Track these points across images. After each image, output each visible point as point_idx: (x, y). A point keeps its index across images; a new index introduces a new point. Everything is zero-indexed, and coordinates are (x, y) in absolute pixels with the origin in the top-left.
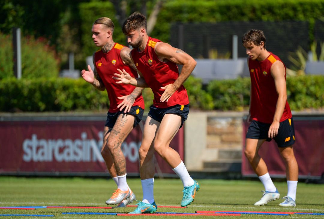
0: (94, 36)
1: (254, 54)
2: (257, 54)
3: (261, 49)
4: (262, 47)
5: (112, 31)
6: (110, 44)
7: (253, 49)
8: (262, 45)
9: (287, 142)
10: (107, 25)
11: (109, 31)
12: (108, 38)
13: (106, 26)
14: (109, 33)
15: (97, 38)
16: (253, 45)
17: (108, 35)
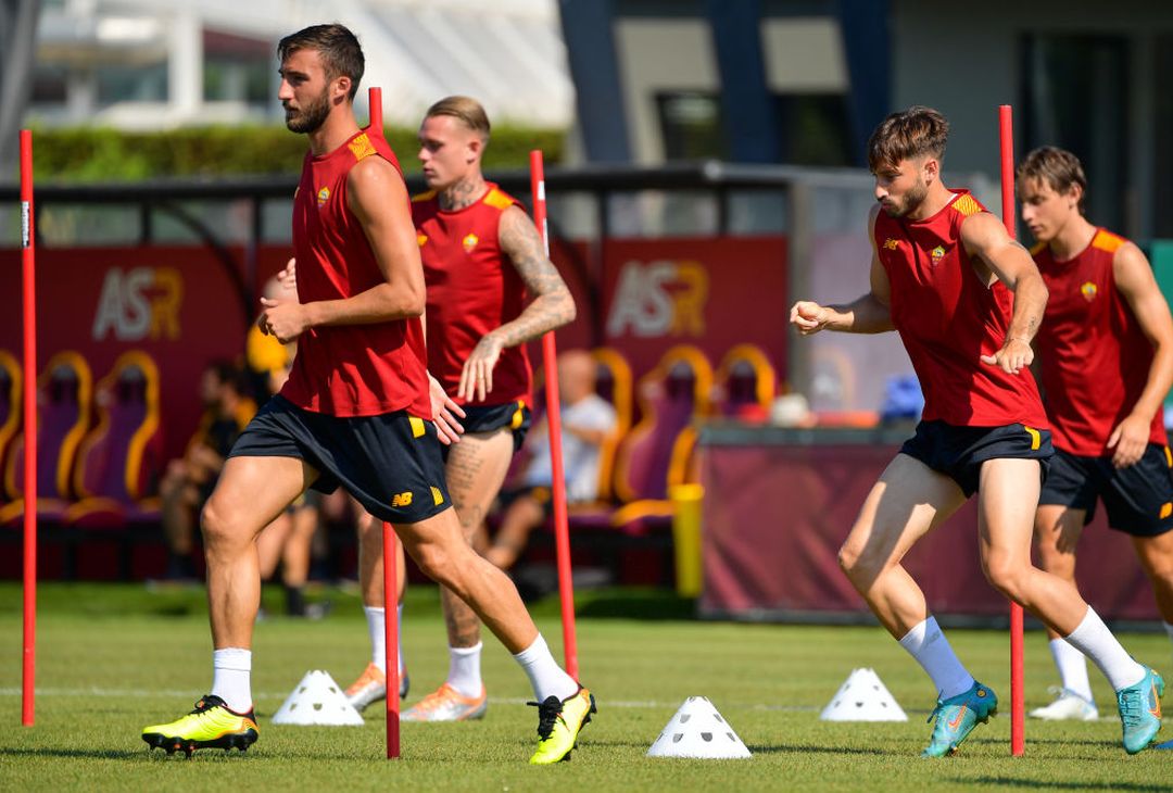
0: (425, 154)
1: (1047, 222)
2: (1054, 222)
3: (1071, 207)
4: (1074, 201)
5: (483, 140)
6: (471, 182)
7: (1047, 205)
8: (1074, 194)
9: (1166, 518)
10: (468, 119)
11: (475, 141)
12: (470, 162)
13: (464, 123)
14: (473, 146)
15: (434, 159)
16: (1047, 190)
17: (471, 155)
